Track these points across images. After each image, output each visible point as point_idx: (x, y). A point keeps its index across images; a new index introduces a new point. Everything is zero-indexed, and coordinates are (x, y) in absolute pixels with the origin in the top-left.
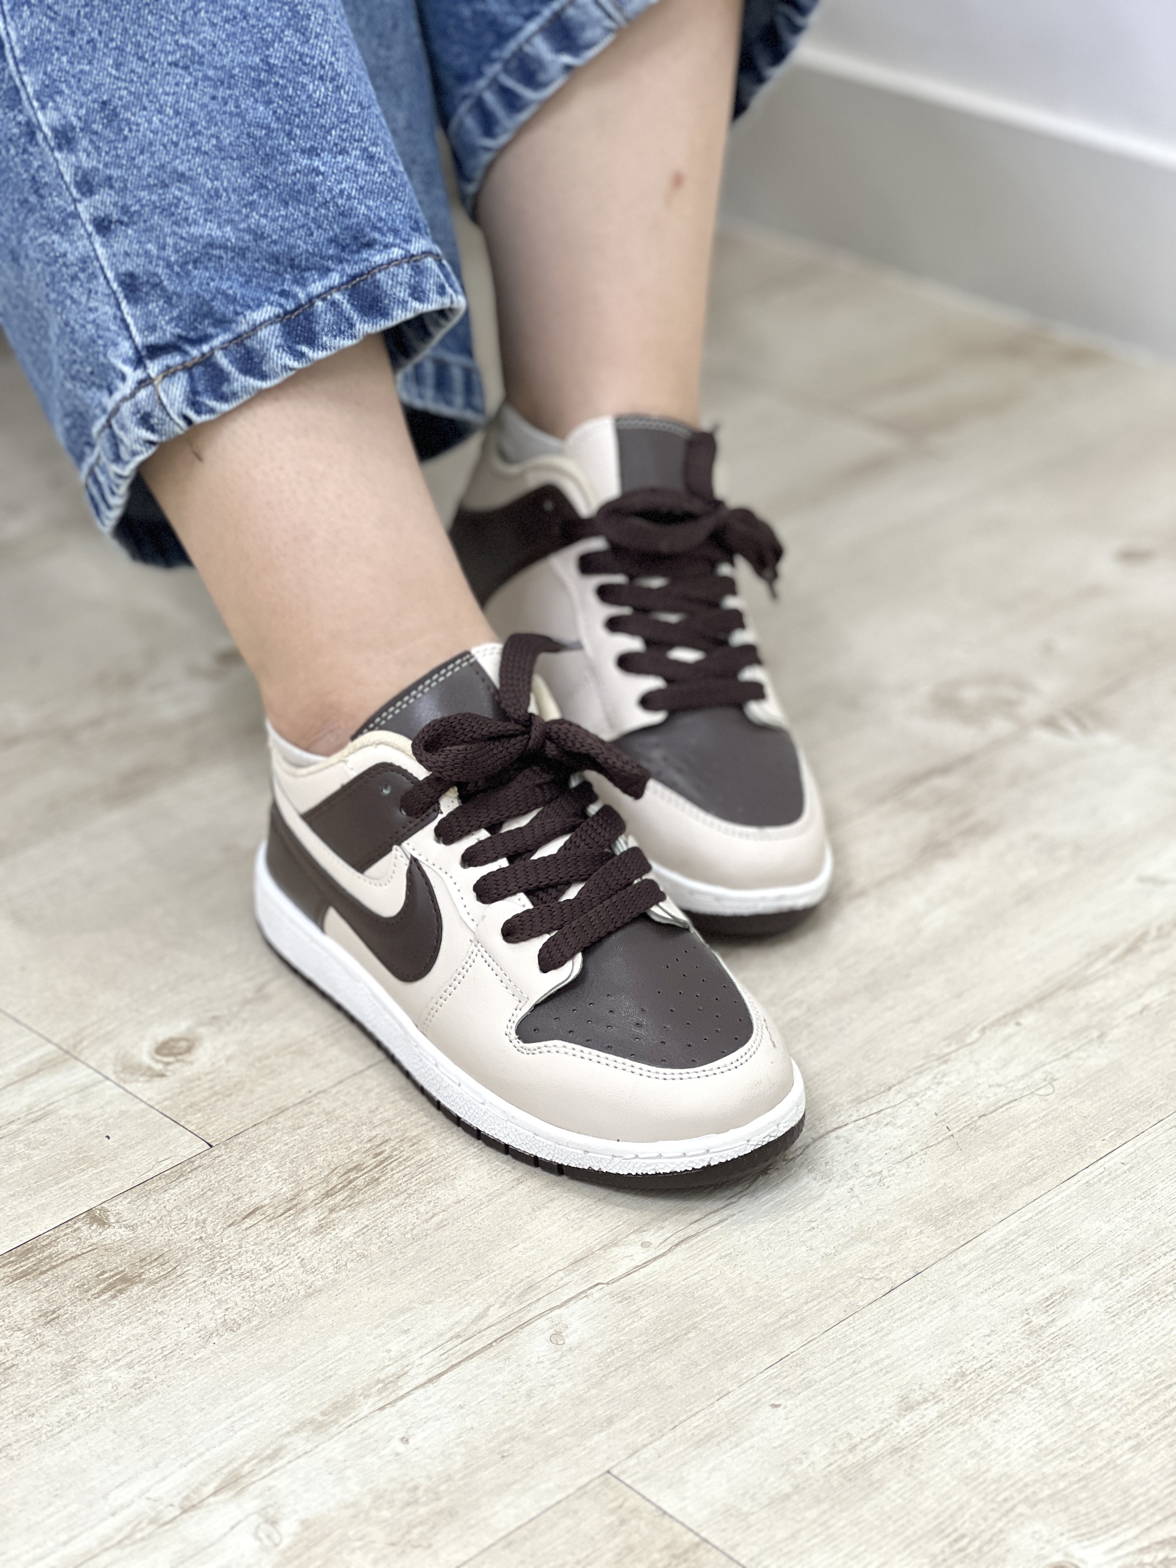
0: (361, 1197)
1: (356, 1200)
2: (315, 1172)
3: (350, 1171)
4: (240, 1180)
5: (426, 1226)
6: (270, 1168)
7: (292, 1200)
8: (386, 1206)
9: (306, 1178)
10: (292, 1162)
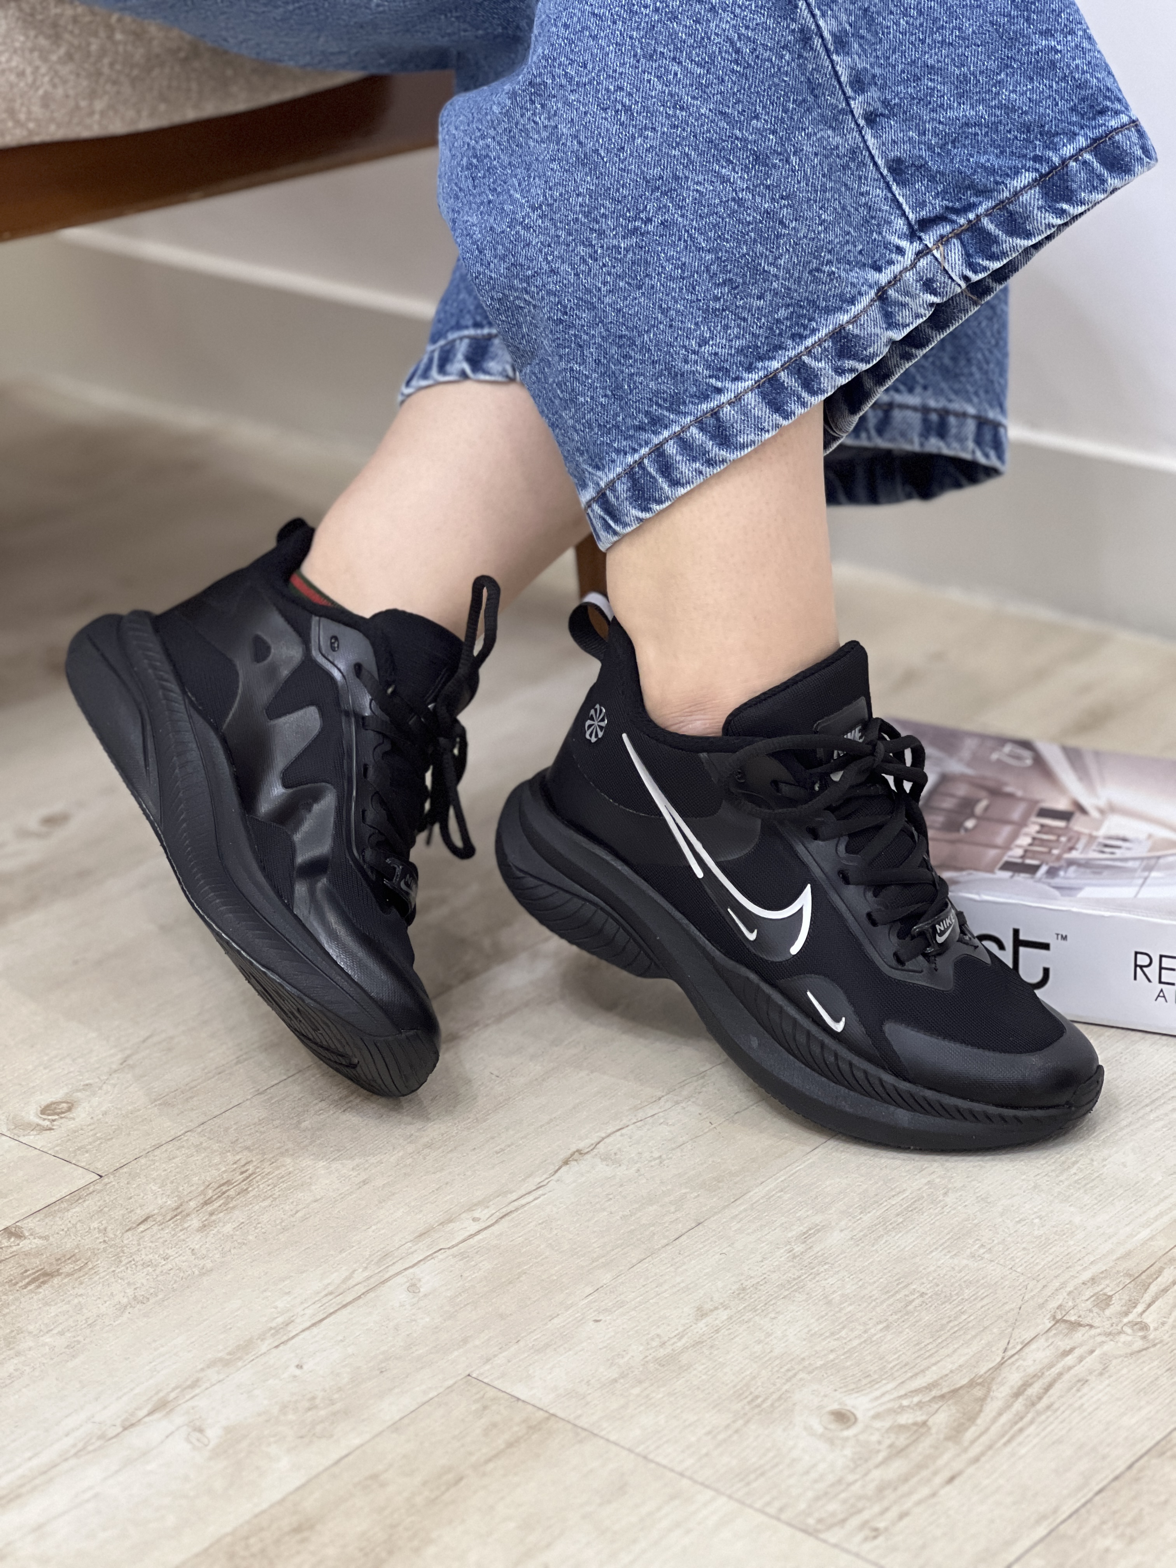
0: (234, 1203)
1: (231, 1205)
2: (193, 1188)
3: (223, 1184)
4: (131, 1198)
5: (293, 1219)
6: (154, 1188)
7: (177, 1209)
8: (257, 1207)
9: (185, 1193)
10: (172, 1182)
